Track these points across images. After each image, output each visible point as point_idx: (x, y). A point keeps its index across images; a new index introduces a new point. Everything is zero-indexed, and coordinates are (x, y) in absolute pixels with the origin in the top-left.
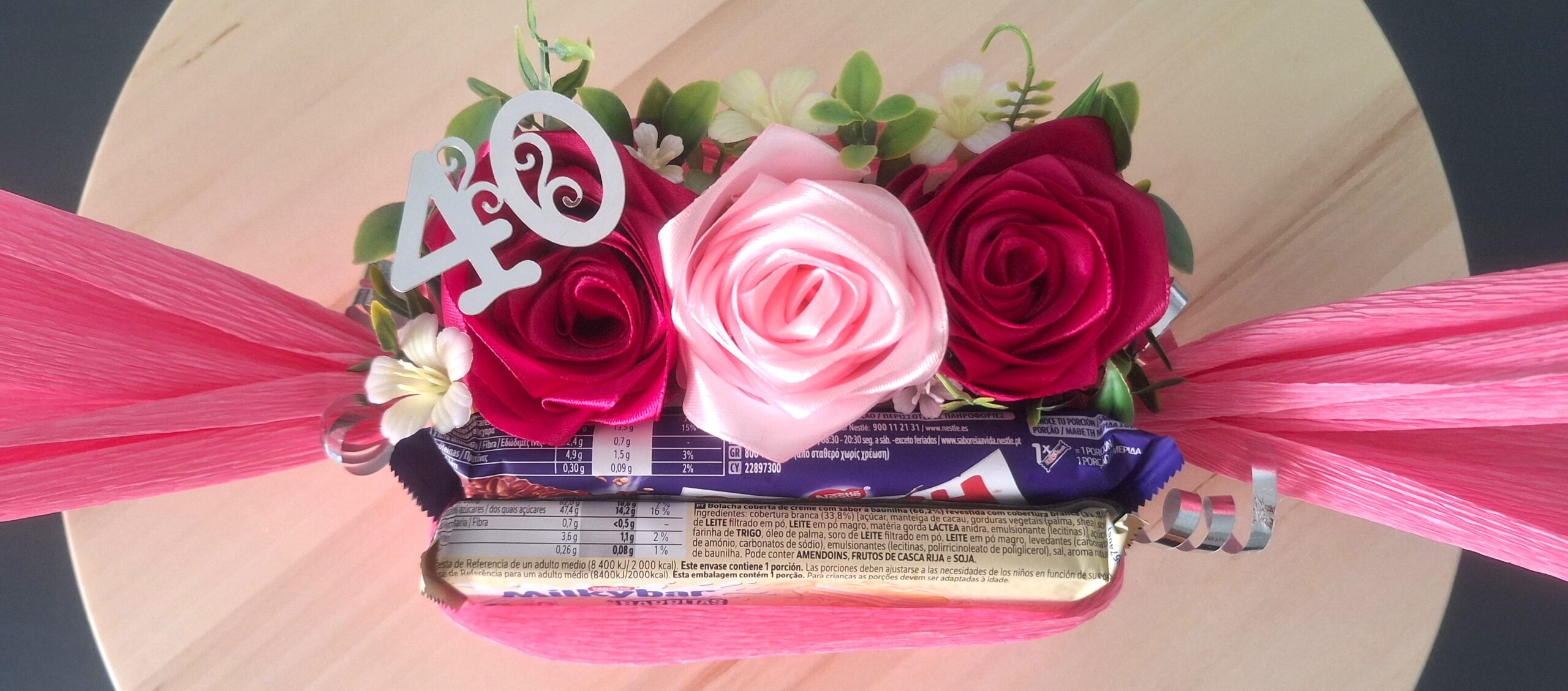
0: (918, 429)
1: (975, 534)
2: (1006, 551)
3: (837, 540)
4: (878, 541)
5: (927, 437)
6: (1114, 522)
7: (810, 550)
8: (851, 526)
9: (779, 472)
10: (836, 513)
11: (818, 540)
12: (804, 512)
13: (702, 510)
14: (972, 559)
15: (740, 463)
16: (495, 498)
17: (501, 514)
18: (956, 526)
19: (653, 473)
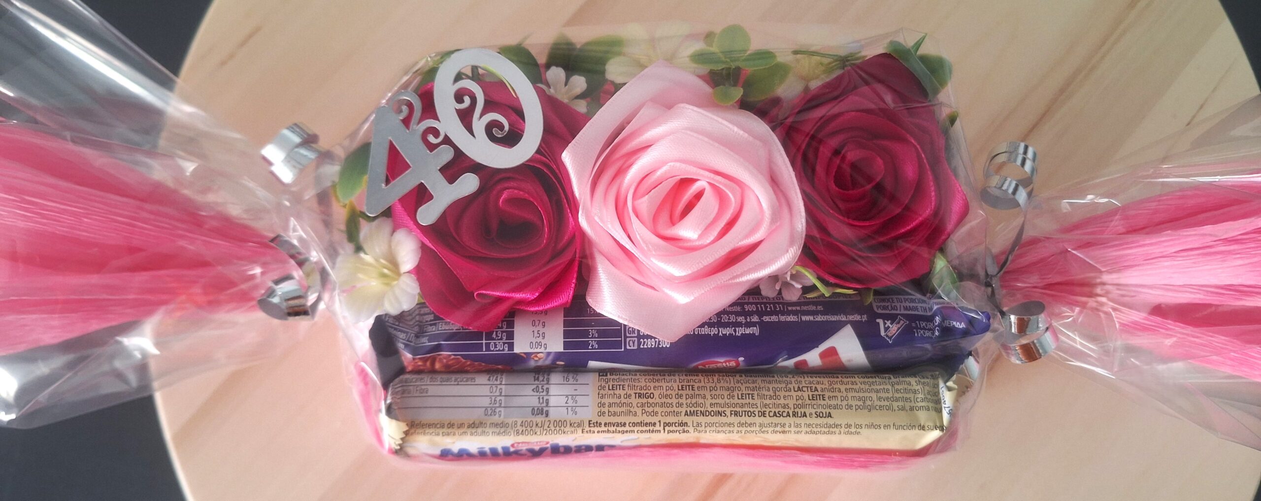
0: (782, 309)
1: (831, 394)
2: (858, 408)
3: (717, 401)
4: (751, 401)
5: (790, 315)
6: (945, 382)
7: (695, 409)
8: (728, 389)
9: (668, 346)
10: (715, 379)
11: (701, 401)
12: (689, 378)
13: (604, 378)
14: (830, 415)
15: (636, 339)
16: (433, 371)
17: (439, 383)
18: (816, 387)
19: (564, 349)
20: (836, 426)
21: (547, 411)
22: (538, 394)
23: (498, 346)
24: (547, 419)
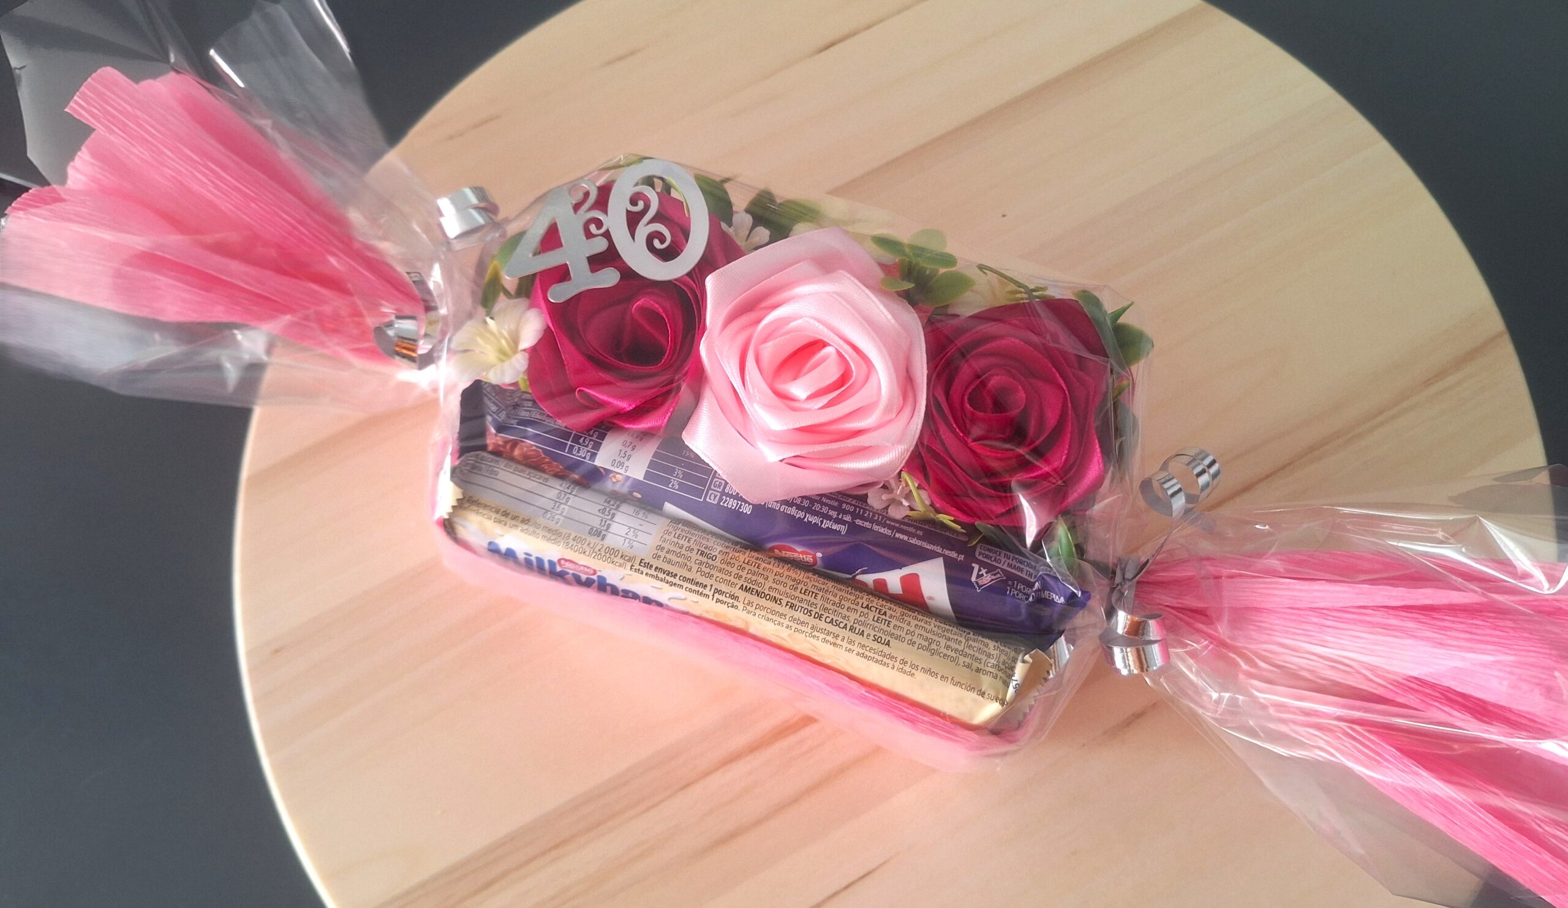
2: (921, 647)
3: (778, 587)
6: (1024, 657)
8: (794, 580)
9: (748, 513)
10: (786, 567)
11: (762, 581)
12: (759, 556)
13: (675, 525)
15: (719, 494)
17: (511, 470)
18: (885, 612)
19: (644, 479)
20: (892, 658)
21: (605, 535)
22: (603, 516)
23: (581, 452)
24: (601, 543)
